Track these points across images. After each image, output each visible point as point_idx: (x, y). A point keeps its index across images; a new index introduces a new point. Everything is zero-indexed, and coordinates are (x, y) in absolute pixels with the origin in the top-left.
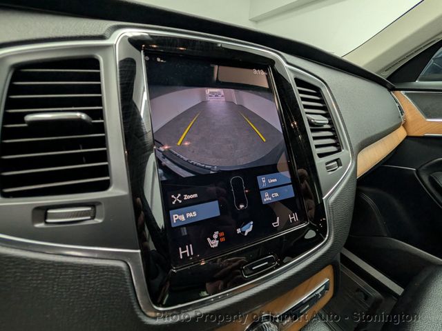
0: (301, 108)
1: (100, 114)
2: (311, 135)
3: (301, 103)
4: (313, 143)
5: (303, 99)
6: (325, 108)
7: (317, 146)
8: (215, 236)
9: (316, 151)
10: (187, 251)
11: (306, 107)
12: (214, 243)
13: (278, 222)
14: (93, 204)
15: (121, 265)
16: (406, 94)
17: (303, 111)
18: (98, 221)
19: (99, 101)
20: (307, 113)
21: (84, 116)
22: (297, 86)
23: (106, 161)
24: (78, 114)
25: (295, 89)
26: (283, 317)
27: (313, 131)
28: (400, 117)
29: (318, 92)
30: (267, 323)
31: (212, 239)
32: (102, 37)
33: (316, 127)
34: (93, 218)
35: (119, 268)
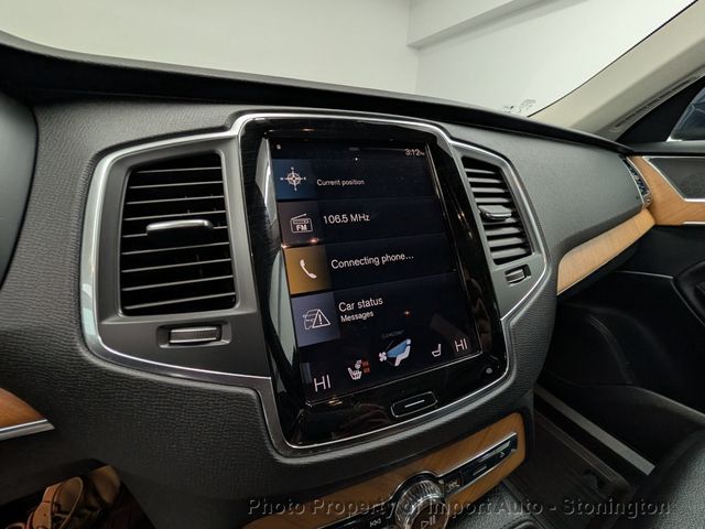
0: (470, 197)
1: (223, 219)
2: (484, 234)
3: (470, 191)
4: (488, 245)
5: (473, 185)
6: (507, 195)
7: (493, 249)
8: (358, 366)
9: (491, 256)
10: (324, 383)
11: (477, 195)
12: (356, 375)
13: (439, 350)
14: (218, 323)
15: (251, 392)
16: (650, 160)
17: (473, 201)
18: (225, 342)
19: (221, 204)
20: (478, 204)
21: (206, 223)
22: (465, 166)
23: (231, 273)
24: (200, 221)
25: (462, 171)
26: (448, 478)
27: (487, 228)
28: (638, 198)
29: (497, 172)
30: (427, 482)
31: (354, 369)
32: (223, 129)
33: (492, 223)
34: (219, 339)
35: (248, 395)
